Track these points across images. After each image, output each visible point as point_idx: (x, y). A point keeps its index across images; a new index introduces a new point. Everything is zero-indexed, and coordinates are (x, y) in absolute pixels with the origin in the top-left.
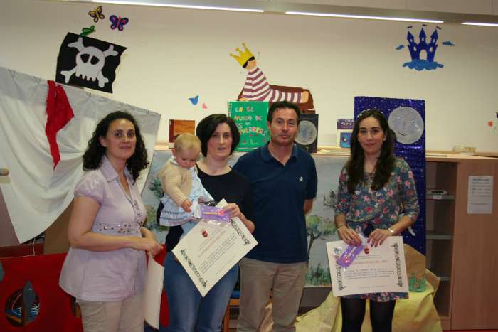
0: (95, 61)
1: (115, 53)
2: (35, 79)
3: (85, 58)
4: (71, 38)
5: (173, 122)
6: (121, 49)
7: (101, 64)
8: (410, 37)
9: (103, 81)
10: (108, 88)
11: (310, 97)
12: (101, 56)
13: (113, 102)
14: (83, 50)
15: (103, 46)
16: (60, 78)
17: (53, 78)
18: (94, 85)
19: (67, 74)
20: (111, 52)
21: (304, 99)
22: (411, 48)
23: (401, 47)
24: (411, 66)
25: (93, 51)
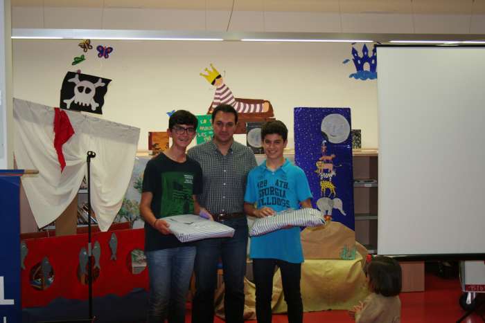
0: (88, 91)
1: (103, 85)
2: (46, 107)
3: (81, 89)
4: (70, 75)
5: (151, 134)
6: (107, 81)
7: (93, 93)
8: (354, 52)
9: (95, 106)
10: (99, 111)
11: (271, 107)
12: (93, 87)
13: (103, 121)
14: (79, 83)
15: (94, 79)
16: (63, 105)
17: (58, 106)
18: (88, 109)
19: (68, 102)
20: (100, 84)
21: (265, 109)
22: (355, 61)
23: (347, 61)
24: (356, 76)
25: (86, 84)
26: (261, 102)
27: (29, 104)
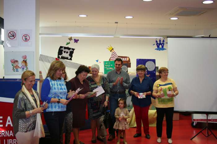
0: (67, 52)
1: (72, 50)
2: (52, 58)
3: (65, 52)
4: (61, 47)
6: (73, 49)
7: (69, 53)
8: (157, 41)
9: (69, 57)
10: (71, 59)
11: (129, 59)
12: (69, 51)
13: (72, 63)
14: (64, 50)
15: (69, 49)
16: (59, 57)
17: (57, 57)
18: (67, 58)
19: (60, 56)
20: (71, 50)
21: (128, 59)
22: (157, 45)
23: (154, 44)
24: (157, 49)
25: (66, 50)
26: (126, 57)
27: (47, 57)
